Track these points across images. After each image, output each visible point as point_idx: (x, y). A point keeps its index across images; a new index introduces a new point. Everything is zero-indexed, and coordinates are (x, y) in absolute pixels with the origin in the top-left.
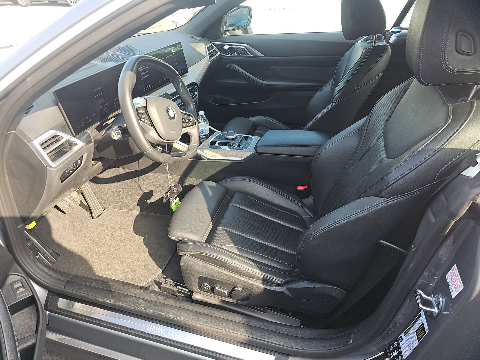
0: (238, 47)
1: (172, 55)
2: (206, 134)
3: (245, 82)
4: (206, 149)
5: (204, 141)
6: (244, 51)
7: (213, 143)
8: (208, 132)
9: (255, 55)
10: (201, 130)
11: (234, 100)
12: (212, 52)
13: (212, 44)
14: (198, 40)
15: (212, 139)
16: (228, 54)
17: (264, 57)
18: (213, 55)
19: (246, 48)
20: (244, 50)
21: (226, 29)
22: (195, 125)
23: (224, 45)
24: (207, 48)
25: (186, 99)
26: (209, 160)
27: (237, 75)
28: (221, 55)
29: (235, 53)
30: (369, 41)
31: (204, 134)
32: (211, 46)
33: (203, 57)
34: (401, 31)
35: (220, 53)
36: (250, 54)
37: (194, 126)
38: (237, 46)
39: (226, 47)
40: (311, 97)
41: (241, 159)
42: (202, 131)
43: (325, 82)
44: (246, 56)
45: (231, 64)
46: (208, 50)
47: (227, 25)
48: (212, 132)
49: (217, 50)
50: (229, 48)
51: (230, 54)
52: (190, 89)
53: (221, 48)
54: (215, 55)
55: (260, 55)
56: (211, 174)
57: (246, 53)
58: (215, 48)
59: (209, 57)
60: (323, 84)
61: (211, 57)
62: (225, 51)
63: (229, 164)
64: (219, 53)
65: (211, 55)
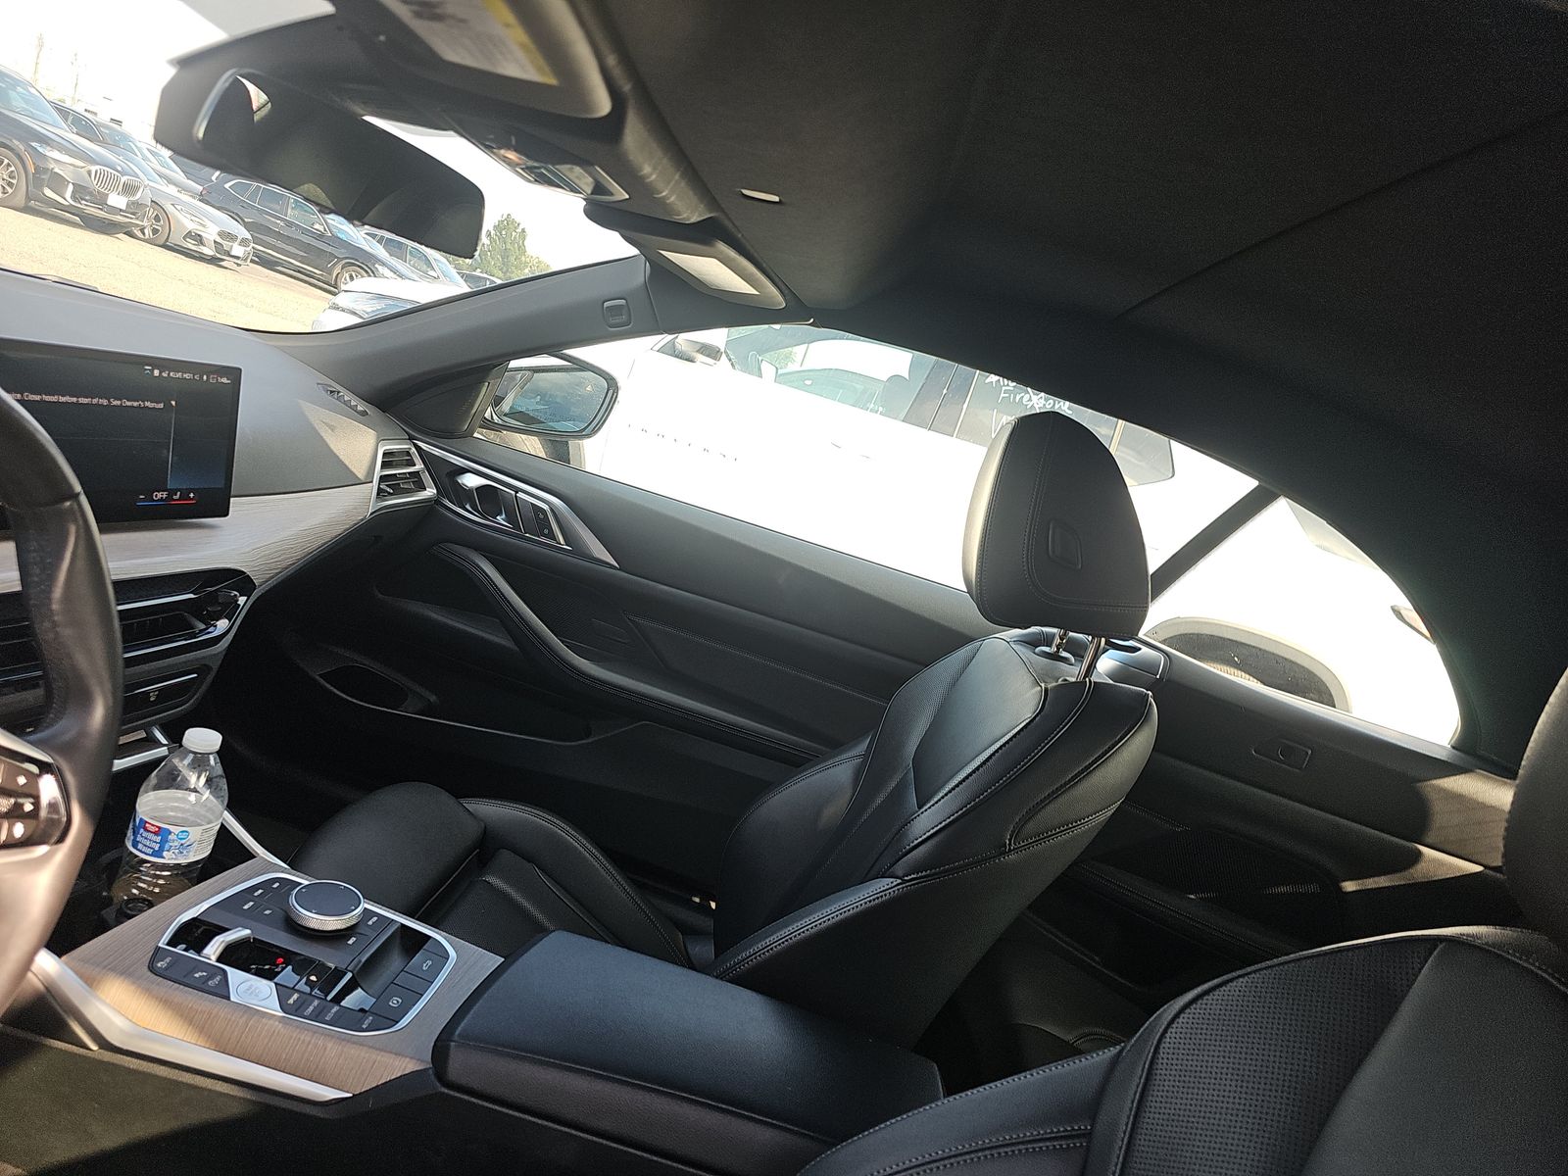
0: (520, 495)
1: (161, 406)
2: (183, 861)
3: (503, 642)
4: (125, 972)
5: (151, 905)
6: (539, 520)
7: (195, 934)
8: (200, 851)
9: (579, 551)
10: (155, 833)
11: (433, 698)
12: (402, 479)
13: (414, 449)
14: (354, 408)
15: (205, 906)
16: (468, 507)
17: (612, 567)
18: (398, 491)
19: (551, 509)
20: (541, 516)
21: (495, 417)
22: (61, 840)
23: (464, 471)
24: (385, 454)
25: (69, 656)
26: (108, 1056)
27: (481, 601)
28: (435, 502)
29: (500, 514)
30: (1047, 649)
31: (169, 858)
32: (408, 453)
33: (346, 479)
34: (1140, 649)
35: (435, 491)
36: (562, 542)
37: (42, 849)
38: (517, 490)
39: (471, 481)
40: (766, 787)
41: (330, 1094)
42: (163, 843)
43: (836, 745)
44: (543, 539)
45: (465, 548)
46: (385, 465)
47: (506, 406)
48: (226, 854)
49: (427, 478)
50: (480, 489)
51: (478, 512)
52: (192, 596)
53: (445, 477)
54: (408, 492)
55: (604, 559)
56: (88, 1149)
57: (546, 531)
58: (419, 466)
59: (380, 491)
60: (828, 750)
61: (389, 493)
62: (463, 495)
63: (235, 1110)
64: (430, 492)
65: (391, 485)
